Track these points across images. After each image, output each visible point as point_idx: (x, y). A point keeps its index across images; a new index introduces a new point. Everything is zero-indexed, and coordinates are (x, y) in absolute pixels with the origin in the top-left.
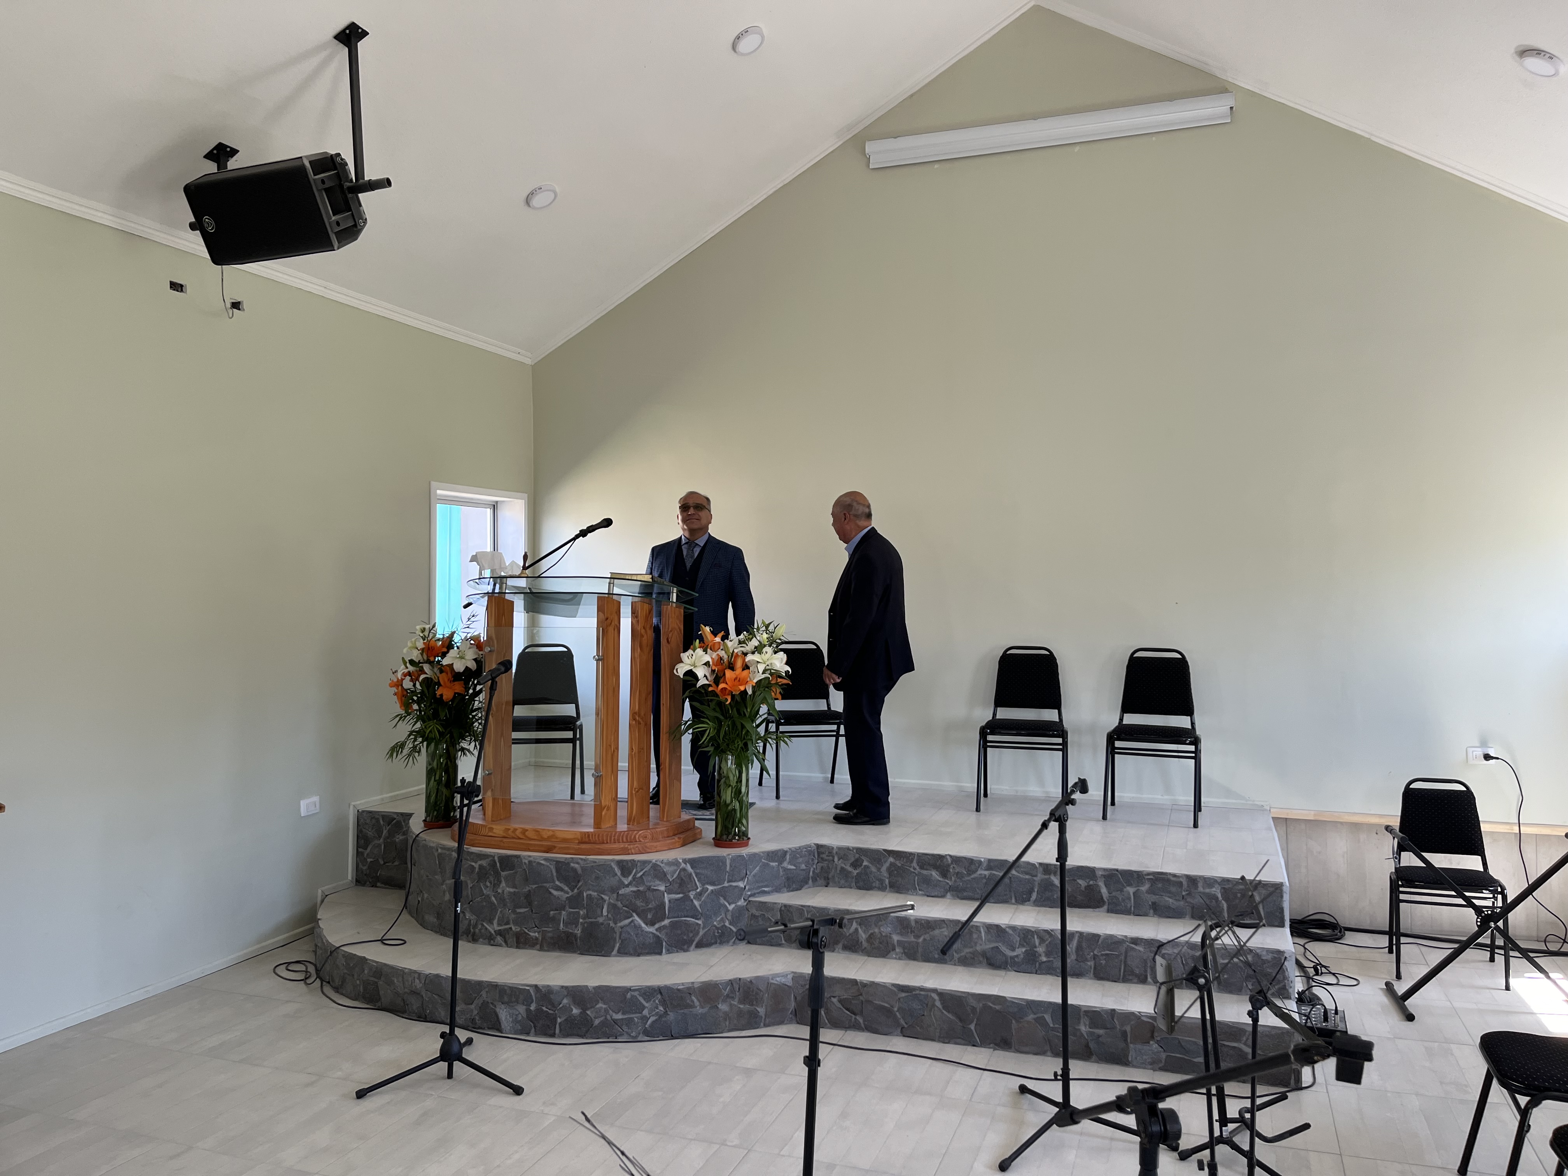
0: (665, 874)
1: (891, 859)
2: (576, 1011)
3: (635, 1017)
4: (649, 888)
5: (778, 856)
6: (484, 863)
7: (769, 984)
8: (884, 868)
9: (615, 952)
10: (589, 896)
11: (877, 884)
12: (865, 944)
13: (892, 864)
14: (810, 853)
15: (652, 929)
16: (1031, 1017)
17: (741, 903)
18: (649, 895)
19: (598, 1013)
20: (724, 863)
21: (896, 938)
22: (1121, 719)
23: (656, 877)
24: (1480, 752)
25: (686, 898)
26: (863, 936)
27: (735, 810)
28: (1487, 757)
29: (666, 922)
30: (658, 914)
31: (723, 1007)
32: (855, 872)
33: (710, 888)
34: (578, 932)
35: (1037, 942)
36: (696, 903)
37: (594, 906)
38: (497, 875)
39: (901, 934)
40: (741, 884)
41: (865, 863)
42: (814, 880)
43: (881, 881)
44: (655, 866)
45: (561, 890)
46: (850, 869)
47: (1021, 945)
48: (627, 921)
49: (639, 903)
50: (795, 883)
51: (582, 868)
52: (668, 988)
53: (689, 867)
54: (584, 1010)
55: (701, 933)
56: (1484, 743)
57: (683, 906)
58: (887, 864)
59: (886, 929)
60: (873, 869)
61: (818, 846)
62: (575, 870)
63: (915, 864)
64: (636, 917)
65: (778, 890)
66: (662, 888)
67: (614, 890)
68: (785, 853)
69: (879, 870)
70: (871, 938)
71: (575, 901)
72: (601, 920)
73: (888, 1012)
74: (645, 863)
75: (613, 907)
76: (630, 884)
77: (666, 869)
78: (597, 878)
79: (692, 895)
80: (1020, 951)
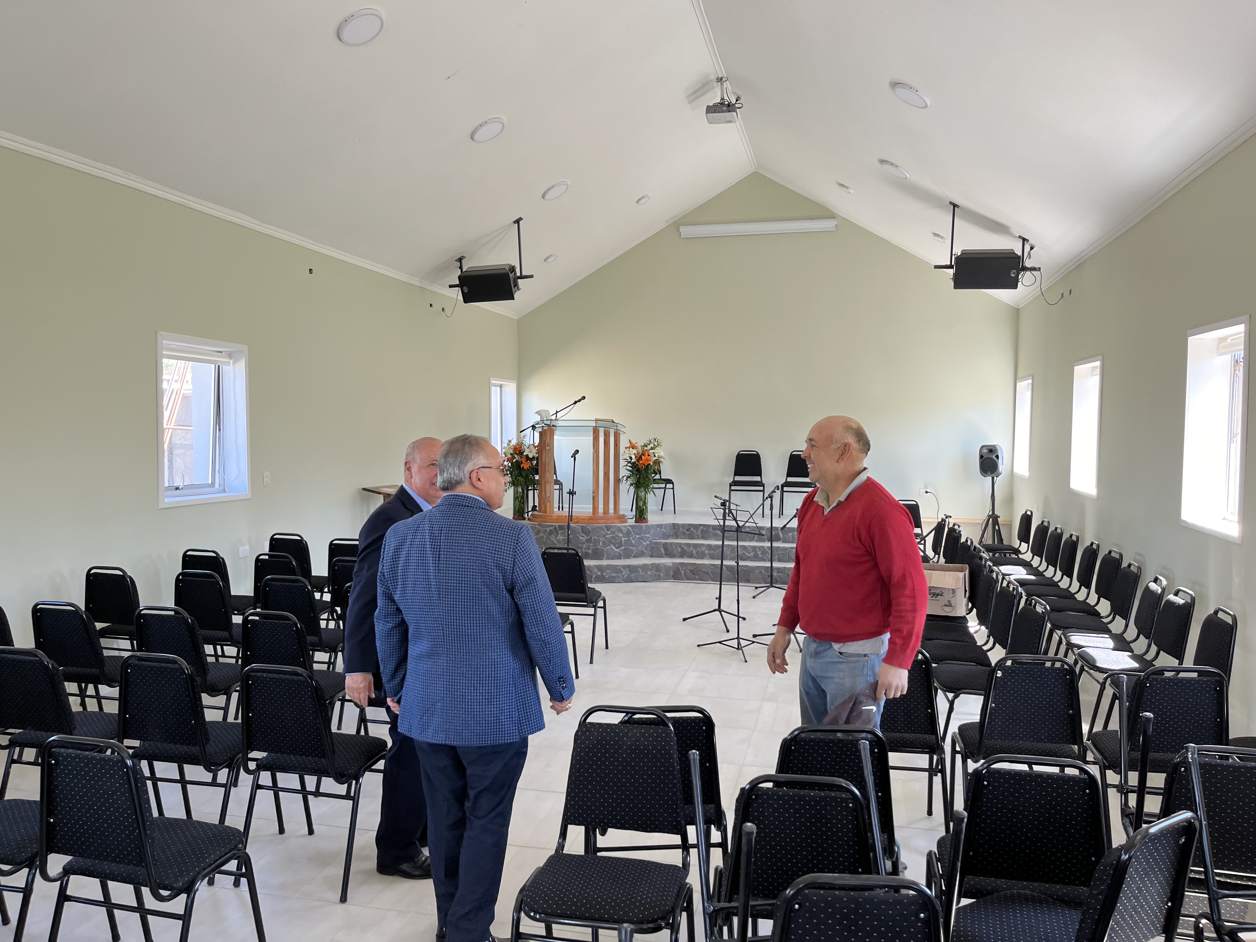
0: (622, 530)
1: (702, 527)
2: (599, 573)
3: (620, 575)
4: (617, 536)
5: (660, 526)
6: (551, 528)
7: (664, 565)
8: (699, 531)
9: (605, 558)
10: (594, 539)
11: (697, 537)
12: (695, 555)
13: (702, 529)
14: (671, 526)
15: (618, 550)
16: (757, 571)
17: (648, 542)
18: (617, 538)
19: (607, 574)
20: (642, 527)
21: (707, 552)
22: (786, 480)
23: (619, 531)
24: (924, 491)
25: (629, 539)
26: (694, 552)
27: (643, 509)
28: (927, 492)
29: (623, 548)
30: (620, 545)
31: (649, 573)
32: (688, 533)
33: (637, 536)
34: (590, 552)
35: (758, 550)
36: (633, 541)
37: (596, 542)
38: (557, 533)
39: (709, 550)
40: (648, 536)
41: (692, 529)
42: (672, 536)
43: (698, 536)
44: (619, 527)
45: (583, 537)
46: (685, 532)
47: (752, 552)
48: (609, 547)
49: (613, 540)
50: (666, 537)
51: (592, 528)
52: (631, 565)
53: (630, 528)
54: (602, 573)
55: (635, 552)
56: (926, 487)
57: (628, 542)
58: (700, 529)
59: (703, 549)
60: (695, 531)
61: (673, 524)
62: (588, 529)
63: (711, 529)
64: (612, 546)
65: (660, 539)
66: (621, 535)
67: (604, 536)
68: (662, 525)
69: (697, 531)
70: (697, 553)
71: (588, 541)
72: (599, 547)
73: (707, 573)
74: (615, 526)
75: (603, 542)
76: (610, 534)
77: (623, 528)
78: (598, 531)
79: (631, 538)
80: (752, 554)
